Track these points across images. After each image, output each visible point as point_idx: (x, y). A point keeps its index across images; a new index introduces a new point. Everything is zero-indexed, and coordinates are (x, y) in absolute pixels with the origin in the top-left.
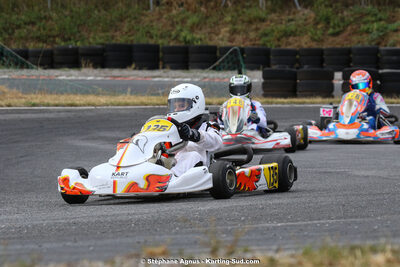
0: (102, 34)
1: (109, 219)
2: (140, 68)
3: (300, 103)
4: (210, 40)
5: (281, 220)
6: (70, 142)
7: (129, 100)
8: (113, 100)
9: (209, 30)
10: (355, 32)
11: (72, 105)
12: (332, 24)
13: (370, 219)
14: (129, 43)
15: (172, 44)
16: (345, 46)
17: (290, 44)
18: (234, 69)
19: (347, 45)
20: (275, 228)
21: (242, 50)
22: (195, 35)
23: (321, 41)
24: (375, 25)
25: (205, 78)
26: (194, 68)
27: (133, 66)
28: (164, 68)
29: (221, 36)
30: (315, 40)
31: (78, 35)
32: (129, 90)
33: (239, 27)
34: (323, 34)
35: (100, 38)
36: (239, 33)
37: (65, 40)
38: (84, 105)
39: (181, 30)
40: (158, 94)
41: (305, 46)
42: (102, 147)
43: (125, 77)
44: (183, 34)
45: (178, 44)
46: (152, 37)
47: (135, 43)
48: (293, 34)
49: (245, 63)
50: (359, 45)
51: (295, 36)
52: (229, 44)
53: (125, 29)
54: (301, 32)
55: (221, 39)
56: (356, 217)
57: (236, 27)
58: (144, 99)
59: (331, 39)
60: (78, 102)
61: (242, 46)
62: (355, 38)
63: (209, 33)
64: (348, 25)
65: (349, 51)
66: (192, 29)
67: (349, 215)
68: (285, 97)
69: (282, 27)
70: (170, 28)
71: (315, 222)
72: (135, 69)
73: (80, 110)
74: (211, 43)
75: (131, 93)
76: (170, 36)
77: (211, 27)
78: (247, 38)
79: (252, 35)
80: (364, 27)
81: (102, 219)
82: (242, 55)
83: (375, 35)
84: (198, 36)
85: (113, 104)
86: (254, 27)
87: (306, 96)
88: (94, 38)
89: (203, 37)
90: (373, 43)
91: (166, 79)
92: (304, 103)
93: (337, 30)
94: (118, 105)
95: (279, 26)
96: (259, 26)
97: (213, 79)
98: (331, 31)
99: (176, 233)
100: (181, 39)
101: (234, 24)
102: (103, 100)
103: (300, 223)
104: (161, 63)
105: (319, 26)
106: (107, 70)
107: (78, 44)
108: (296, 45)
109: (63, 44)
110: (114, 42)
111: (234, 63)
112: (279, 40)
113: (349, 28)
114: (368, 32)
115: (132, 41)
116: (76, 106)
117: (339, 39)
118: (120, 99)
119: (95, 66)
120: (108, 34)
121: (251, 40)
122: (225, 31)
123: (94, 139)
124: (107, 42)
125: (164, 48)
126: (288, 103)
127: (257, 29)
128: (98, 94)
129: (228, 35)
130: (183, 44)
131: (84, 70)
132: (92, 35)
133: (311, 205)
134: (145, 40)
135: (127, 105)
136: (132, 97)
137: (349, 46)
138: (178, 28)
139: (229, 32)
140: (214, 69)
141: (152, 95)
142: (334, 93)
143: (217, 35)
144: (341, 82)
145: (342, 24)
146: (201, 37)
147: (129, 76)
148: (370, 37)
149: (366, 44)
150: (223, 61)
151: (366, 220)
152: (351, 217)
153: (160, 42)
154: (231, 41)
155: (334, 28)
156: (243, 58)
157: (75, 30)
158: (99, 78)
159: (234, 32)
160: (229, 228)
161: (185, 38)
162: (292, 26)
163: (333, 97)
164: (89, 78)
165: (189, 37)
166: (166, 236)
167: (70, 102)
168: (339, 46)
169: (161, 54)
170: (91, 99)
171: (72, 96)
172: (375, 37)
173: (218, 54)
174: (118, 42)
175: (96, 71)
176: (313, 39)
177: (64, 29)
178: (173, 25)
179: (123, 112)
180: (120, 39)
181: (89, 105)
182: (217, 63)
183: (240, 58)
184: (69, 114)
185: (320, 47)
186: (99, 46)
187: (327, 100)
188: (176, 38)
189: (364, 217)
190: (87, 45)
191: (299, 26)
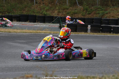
0: (20, 12)
1: (18, 66)
2: (31, 22)
3: (78, 34)
4: (52, 14)
5: (69, 68)
6: (8, 43)
7: (27, 31)
8: (22, 31)
9: (51, 11)
10: (95, 14)
11: (9, 32)
12: (88, 11)
13: (95, 69)
14: (27, 14)
15: (40, 15)
16: (92, 18)
17: (75, 16)
18: (58, 23)
19: (92, 17)
20: (67, 70)
21: (61, 18)
22: (47, 13)
23: (84, 16)
24: (101, 12)
25: (50, 25)
26: (46, 22)
27: (29, 21)
28: (37, 22)
29: (55, 13)
30: (83, 15)
31: (12, 11)
32: (27, 28)
33: (60, 11)
34: (85, 14)
35: (19, 13)
36: (60, 13)
37: (8, 13)
38: (13, 32)
39: (43, 11)
40: (35, 30)
41: (80, 17)
42: (18, 45)
43: (26, 24)
44: (44, 12)
45: (42, 15)
46: (34, 13)
47: (29, 14)
48: (76, 13)
49: (61, 21)
50: (96, 17)
51: (77, 14)
52: (57, 16)
53: (27, 10)
54: (79, 13)
55: (55, 14)
56: (91, 68)
57: (59, 11)
58: (31, 31)
59: (88, 15)
60: (11, 31)
61: (61, 16)
62: (95, 15)
63: (52, 12)
64: (93, 11)
65: (93, 19)
66: (46, 11)
67: (89, 67)
68: (73, 32)
69: (73, 11)
70: (40, 10)
71: (79, 69)
72: (29, 22)
73: (11, 34)
74: (52, 15)
75: (27, 29)
76: (40, 13)
77: (52, 10)
78: (63, 14)
79: (64, 13)
80: (97, 12)
81: (16, 66)
82: (61, 19)
83: (101, 14)
84: (48, 13)
85: (22, 32)
86: (65, 11)
87: (79, 32)
88: (17, 13)
89: (50, 13)
90: (100, 17)
91: (38, 26)
92: (79, 34)
93: (90, 12)
94: (23, 33)
95: (72, 11)
96: (66, 11)
97: (52, 26)
98: (88, 13)
99: (37, 71)
100: (43, 14)
101: (59, 10)
102: (19, 31)
103: (74, 69)
104: (37, 21)
105: (84, 11)
106: (20, 22)
107: (12, 14)
108: (77, 16)
109: (8, 14)
110: (23, 14)
111: (58, 21)
112: (72, 15)
113: (93, 12)
114: (99, 13)
115: (28, 14)
116: (11, 32)
117: (90, 15)
118: (24, 31)
119: (17, 21)
120: (21, 11)
121: (64, 15)
122: (56, 12)
123: (16, 42)
124: (21, 14)
125: (38, 16)
126: (74, 34)
127: (66, 12)
128: (17, 29)
129: (57, 13)
130: (43, 15)
131: (14, 22)
132: (17, 12)
133: (78, 64)
134: (32, 14)
135: (26, 33)
136: (28, 30)
137: (93, 18)
138: (43, 10)
139: (57, 12)
140: (52, 23)
141: (34, 30)
142: (88, 31)
143: (54, 13)
144: (90, 28)
145: (91, 11)
146: (49, 13)
147: (27, 24)
148: (99, 15)
149: (98, 17)
150: (55, 21)
151: (94, 69)
152: (90, 68)
153: (37, 14)
154: (58, 15)
155: (89, 12)
156: (61, 20)
157: (12, 10)
158: (18, 25)
159: (59, 12)
160: (53, 70)
161: (44, 13)
162: (76, 11)
163: (87, 32)
164: (15, 24)
165: (45, 13)
166: (34, 72)
167: (9, 31)
168: (90, 17)
169: (37, 18)
170: (15, 30)
171: (10, 29)
172: (101, 15)
173: (54, 19)
174: (24, 14)
175: (18, 22)
176: (82, 15)
177: (8, 10)
178: (41, 10)
179: (25, 35)
180: (25, 13)
181: (15, 32)
182: (54, 21)
183: (60, 20)
184: (9, 35)
185: (84, 17)
186: (19, 15)
187: (86, 33)
188: (42, 13)
189: (93, 68)
190: (15, 15)
191: (78, 11)
